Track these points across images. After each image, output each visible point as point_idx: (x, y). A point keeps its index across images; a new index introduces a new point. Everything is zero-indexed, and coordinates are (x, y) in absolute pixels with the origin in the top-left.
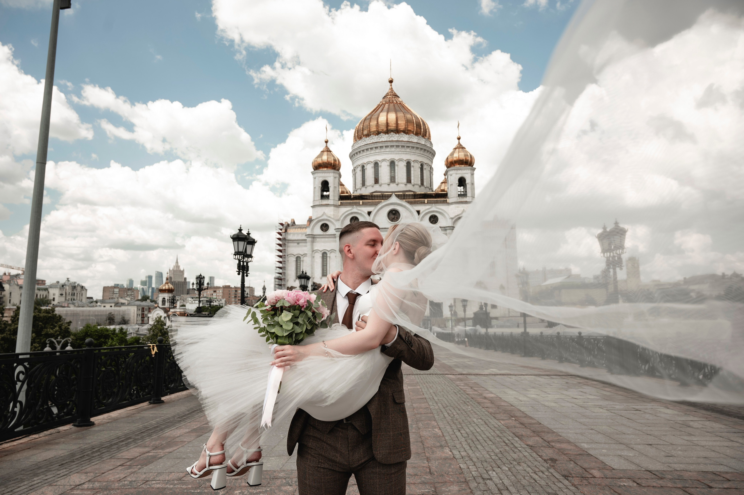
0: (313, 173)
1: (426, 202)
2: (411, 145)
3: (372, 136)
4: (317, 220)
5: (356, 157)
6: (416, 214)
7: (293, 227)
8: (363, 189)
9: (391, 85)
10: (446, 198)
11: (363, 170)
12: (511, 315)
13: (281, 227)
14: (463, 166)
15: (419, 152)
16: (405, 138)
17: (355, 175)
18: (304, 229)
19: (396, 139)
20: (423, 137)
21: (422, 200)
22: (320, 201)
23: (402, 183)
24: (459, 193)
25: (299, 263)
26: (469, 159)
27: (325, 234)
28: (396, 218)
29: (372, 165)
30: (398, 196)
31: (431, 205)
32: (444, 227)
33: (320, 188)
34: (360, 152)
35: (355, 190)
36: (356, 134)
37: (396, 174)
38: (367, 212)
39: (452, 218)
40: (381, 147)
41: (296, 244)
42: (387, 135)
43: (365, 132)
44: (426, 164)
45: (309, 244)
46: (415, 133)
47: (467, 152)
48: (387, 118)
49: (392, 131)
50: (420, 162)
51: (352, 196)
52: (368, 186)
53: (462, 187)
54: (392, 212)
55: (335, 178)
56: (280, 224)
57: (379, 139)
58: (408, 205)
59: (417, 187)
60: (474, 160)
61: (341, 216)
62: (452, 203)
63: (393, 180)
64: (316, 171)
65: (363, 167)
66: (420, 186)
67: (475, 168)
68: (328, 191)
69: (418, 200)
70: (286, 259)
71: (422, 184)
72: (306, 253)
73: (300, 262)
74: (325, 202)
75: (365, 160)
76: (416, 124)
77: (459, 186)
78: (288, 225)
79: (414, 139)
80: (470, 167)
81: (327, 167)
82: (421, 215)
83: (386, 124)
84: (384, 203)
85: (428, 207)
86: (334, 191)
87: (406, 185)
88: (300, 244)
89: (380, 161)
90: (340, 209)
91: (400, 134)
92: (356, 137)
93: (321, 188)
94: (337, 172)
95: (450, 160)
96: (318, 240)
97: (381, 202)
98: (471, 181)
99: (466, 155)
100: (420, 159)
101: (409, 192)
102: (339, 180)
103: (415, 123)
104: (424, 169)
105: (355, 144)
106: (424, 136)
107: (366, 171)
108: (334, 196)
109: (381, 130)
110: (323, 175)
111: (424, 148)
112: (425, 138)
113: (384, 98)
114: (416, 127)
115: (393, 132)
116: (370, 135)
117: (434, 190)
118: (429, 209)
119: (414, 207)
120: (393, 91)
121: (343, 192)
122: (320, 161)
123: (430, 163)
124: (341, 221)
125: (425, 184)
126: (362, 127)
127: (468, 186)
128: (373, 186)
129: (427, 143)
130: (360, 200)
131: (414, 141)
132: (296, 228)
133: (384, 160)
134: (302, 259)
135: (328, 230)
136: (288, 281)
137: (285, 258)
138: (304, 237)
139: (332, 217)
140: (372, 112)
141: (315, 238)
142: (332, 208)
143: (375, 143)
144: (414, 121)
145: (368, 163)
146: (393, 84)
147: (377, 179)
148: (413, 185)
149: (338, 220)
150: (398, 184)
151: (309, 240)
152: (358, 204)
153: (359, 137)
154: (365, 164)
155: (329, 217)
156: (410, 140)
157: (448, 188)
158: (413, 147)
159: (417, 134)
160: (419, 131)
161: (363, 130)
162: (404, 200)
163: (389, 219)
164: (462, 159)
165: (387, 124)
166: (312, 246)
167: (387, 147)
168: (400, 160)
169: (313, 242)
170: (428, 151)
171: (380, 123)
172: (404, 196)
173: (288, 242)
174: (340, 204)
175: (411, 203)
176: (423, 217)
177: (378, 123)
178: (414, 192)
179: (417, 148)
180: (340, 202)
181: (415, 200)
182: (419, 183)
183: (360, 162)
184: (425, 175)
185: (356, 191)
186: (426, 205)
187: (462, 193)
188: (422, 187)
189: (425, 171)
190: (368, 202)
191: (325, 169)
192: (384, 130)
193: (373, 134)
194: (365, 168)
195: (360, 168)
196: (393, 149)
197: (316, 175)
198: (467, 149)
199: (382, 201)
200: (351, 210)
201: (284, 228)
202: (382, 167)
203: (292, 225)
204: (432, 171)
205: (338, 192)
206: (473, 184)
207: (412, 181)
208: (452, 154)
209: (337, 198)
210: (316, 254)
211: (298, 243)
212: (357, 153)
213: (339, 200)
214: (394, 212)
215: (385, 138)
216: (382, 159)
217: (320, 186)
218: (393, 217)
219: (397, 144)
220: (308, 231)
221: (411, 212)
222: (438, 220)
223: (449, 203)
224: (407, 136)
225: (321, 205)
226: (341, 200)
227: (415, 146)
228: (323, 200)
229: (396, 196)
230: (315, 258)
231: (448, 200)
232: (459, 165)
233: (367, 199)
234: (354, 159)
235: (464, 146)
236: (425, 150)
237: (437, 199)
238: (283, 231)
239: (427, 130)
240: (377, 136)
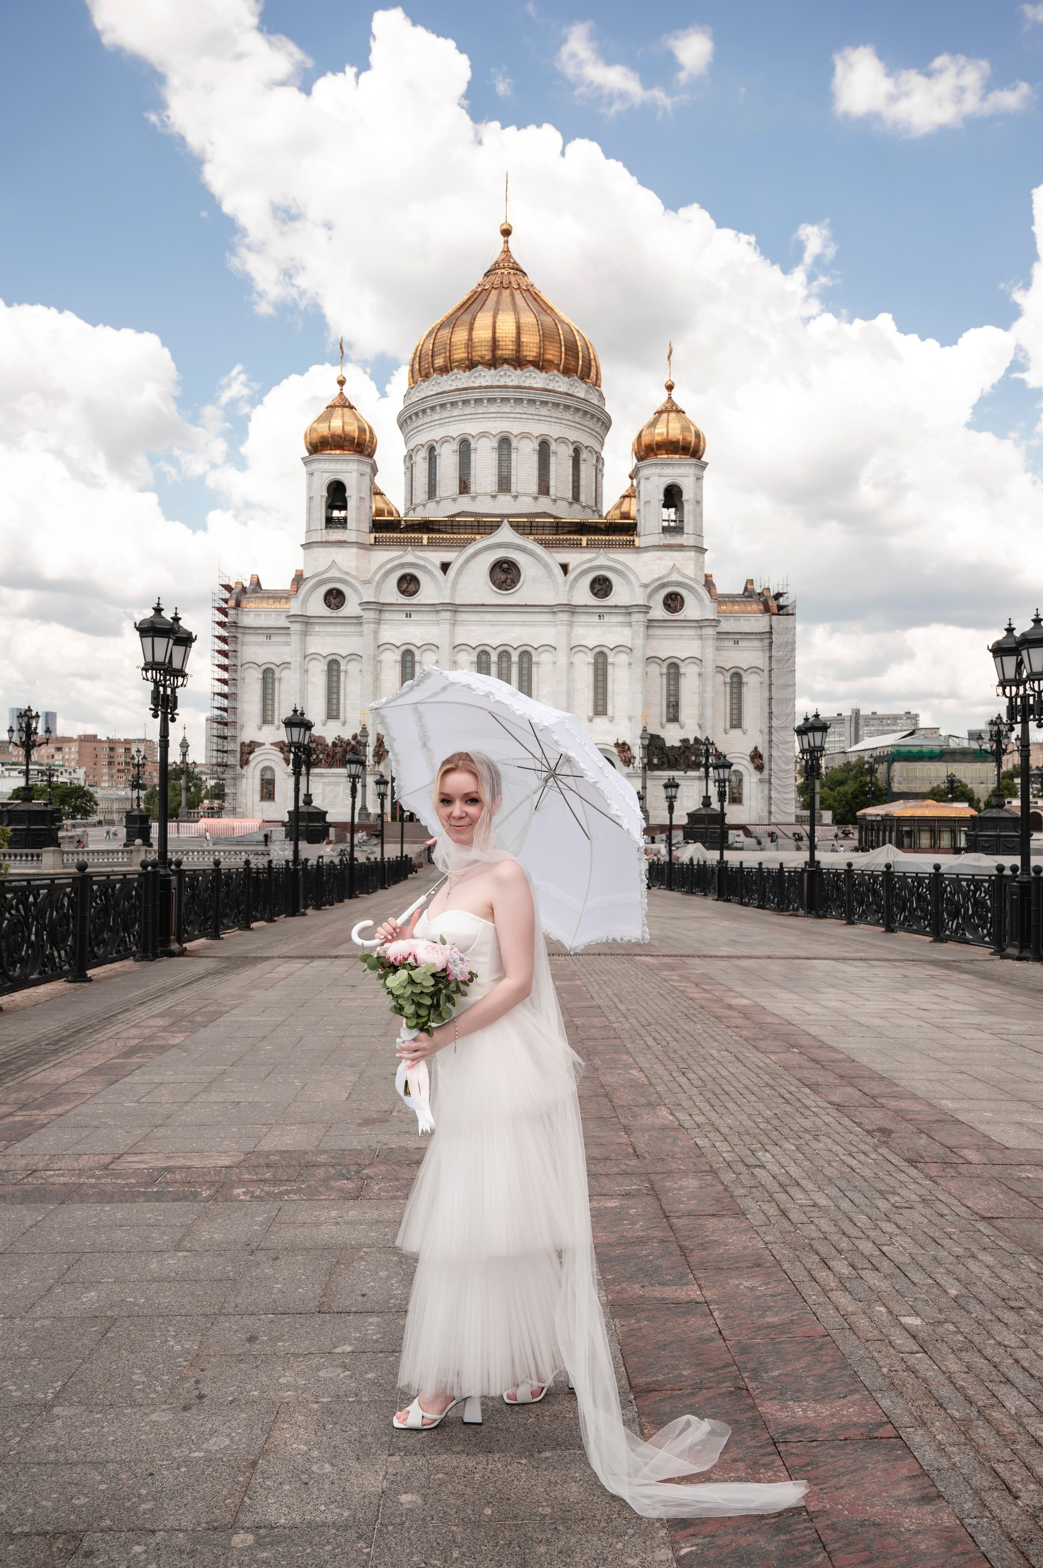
0: (306, 462)
1: (584, 544)
2: (551, 398)
3: (456, 371)
4: (315, 580)
5: (415, 425)
6: (559, 571)
7: (254, 595)
8: (432, 505)
9: (506, 242)
10: (632, 535)
11: (430, 459)
12: (773, 820)
13: (227, 595)
14: (677, 456)
15: (570, 418)
16: (538, 380)
17: (410, 469)
18: (283, 601)
19: (515, 383)
20: (582, 379)
21: (575, 537)
22: (324, 531)
23: (526, 494)
24: (666, 524)
25: (270, 686)
26: (693, 439)
27: (334, 615)
28: (509, 581)
29: (455, 446)
30: (516, 527)
31: (597, 550)
32: (626, 607)
33: (324, 500)
34: (424, 411)
35: (412, 506)
36: (417, 366)
37: (513, 472)
38: (438, 564)
39: (646, 586)
40: (478, 401)
41: (262, 639)
42: (493, 371)
43: (439, 362)
44: (586, 447)
45: (295, 639)
46: (561, 367)
47: (688, 421)
48: (494, 328)
49: (506, 361)
50: (573, 443)
51: (403, 523)
52: (442, 499)
53: (673, 510)
54: (501, 567)
55: (362, 475)
56: (222, 585)
57: (473, 379)
58: (539, 550)
59: (564, 504)
60: (704, 443)
61: (375, 573)
62: (647, 549)
63: (504, 487)
64: (315, 457)
65: (432, 449)
66: (571, 503)
67: (707, 464)
68: (344, 507)
69: (565, 537)
70: (239, 673)
71: (576, 497)
72: (288, 660)
73: (273, 684)
74: (336, 535)
75: (437, 434)
76: (565, 345)
77: (665, 506)
78: (244, 590)
79: (560, 384)
80: (694, 461)
81: (341, 447)
82: (571, 576)
83: (490, 344)
84: (482, 542)
85: (588, 555)
86: (358, 508)
87: (536, 498)
88: (274, 639)
89: (473, 437)
90: (373, 553)
91: (526, 370)
92: (416, 373)
93: (327, 499)
94: (368, 460)
95: (645, 440)
96: (317, 628)
97: (475, 540)
98: (696, 494)
99: (685, 428)
100: (574, 435)
101: (544, 517)
102: (372, 482)
103: (563, 343)
104: (581, 462)
105: (412, 391)
106: (584, 376)
107: (438, 460)
108: (359, 521)
109: (477, 358)
110: (333, 466)
111: (583, 407)
112: (586, 383)
113: (487, 275)
114: (566, 354)
115: (508, 364)
116: (452, 370)
117: (604, 515)
118: (591, 560)
119: (555, 555)
120: (511, 256)
121: (380, 512)
122: (323, 430)
123: (597, 447)
124: (374, 584)
125: (583, 497)
126: (431, 347)
127: (688, 508)
128: (454, 500)
129: (592, 396)
130: (423, 533)
131: (559, 389)
132: (262, 598)
133: (483, 435)
134: (277, 675)
135: (342, 605)
136: (242, 727)
137: (236, 671)
138: (283, 622)
139: (354, 573)
140: (459, 309)
141: (311, 623)
142: (354, 550)
143: (464, 389)
144: (562, 337)
145: (445, 440)
146: (510, 238)
147: (465, 483)
148: (555, 501)
149: (368, 582)
150: (516, 497)
151: (296, 627)
152: (418, 544)
153: (423, 373)
154: (437, 442)
155: (347, 573)
156: (550, 387)
157: (638, 511)
158: (556, 405)
159: (567, 372)
160: (573, 363)
161: (432, 356)
162: (532, 537)
163: (494, 584)
164: (674, 440)
165: (495, 343)
166: (304, 643)
167: (491, 400)
168: (525, 436)
169: (305, 634)
170: (593, 416)
171: (475, 340)
172: (531, 526)
173: (243, 633)
174: (372, 542)
175: (546, 545)
176: (576, 580)
177: (470, 339)
178: (555, 518)
179: (567, 407)
180: (373, 535)
181: (558, 537)
182: (569, 495)
183: (424, 437)
184: (583, 475)
185: (414, 509)
186: (584, 550)
187: (672, 524)
188: (576, 507)
189: (583, 467)
190: (443, 539)
191: (338, 452)
192: (487, 358)
193: (458, 367)
194: (436, 453)
195: (423, 453)
196: (506, 408)
197: (315, 466)
198: (688, 415)
199: (478, 537)
200: (401, 557)
201: (234, 596)
202: (478, 452)
203: (254, 591)
204: (600, 466)
205: (368, 512)
206: (699, 502)
207: (552, 491)
208: (653, 424)
209: (366, 526)
210: (313, 663)
211: (269, 636)
212: (416, 414)
213: (371, 532)
214: (505, 566)
215: (487, 378)
216: (479, 431)
217: (325, 494)
218: (503, 577)
219: (518, 395)
220: (294, 607)
221: (546, 566)
222: (611, 590)
223: (639, 548)
224: (543, 375)
225: (327, 542)
226: (377, 532)
227: (562, 401)
228: (331, 531)
229: (512, 525)
230: (310, 673)
231: (636, 539)
232: (667, 454)
233: (439, 531)
234: (410, 428)
235: (681, 406)
236: (586, 413)
237: (611, 538)
238: (232, 603)
239: (593, 363)
240: (467, 373)
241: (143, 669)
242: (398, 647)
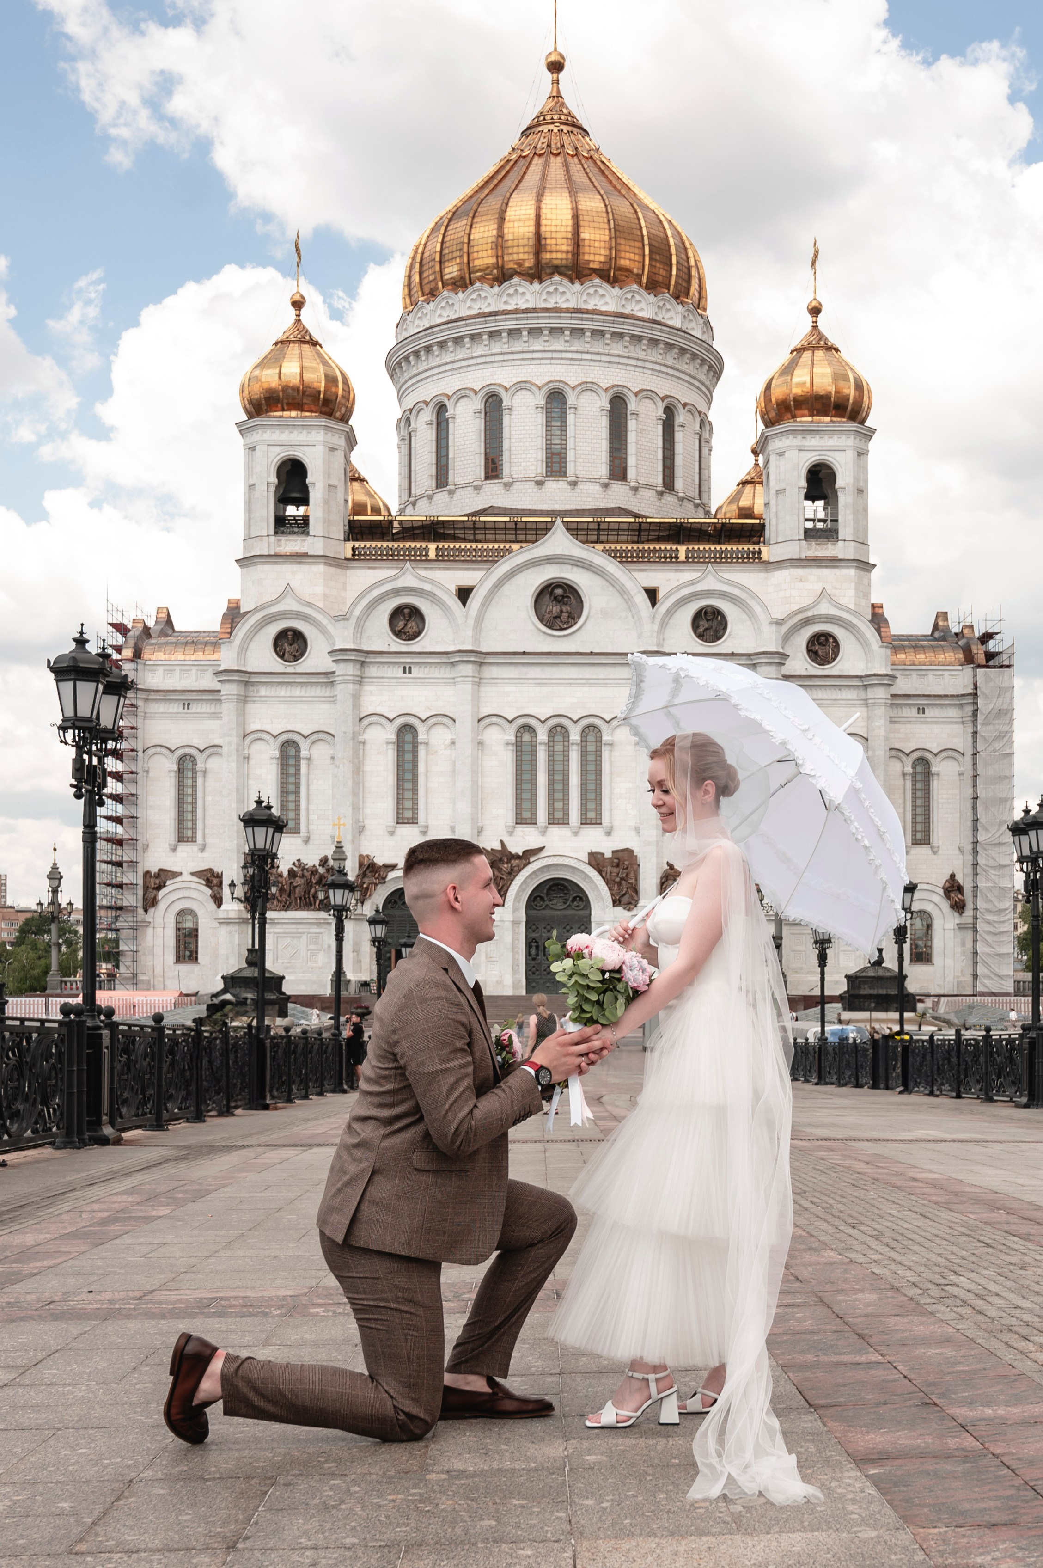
0: (243, 429)
1: (682, 556)
2: (627, 328)
3: (478, 285)
4: (259, 616)
5: (414, 371)
6: (642, 600)
7: (163, 640)
8: (441, 497)
9: (556, 82)
10: (758, 543)
11: (438, 424)
12: (980, 988)
13: (119, 640)
14: (828, 419)
15: (659, 358)
16: (607, 299)
17: (407, 441)
18: (209, 649)
19: (571, 305)
20: (677, 297)
21: (668, 547)
22: (273, 539)
23: (590, 480)
24: (809, 525)
25: (189, 782)
26: (852, 392)
27: (290, 670)
28: (565, 616)
29: (478, 403)
30: (575, 530)
31: (703, 567)
32: (748, 656)
33: (272, 489)
34: (428, 349)
35: (410, 498)
36: (416, 278)
37: (570, 444)
38: (453, 589)
39: (779, 622)
40: (514, 333)
41: (176, 708)
42: (536, 286)
43: (452, 271)
44: (685, 405)
45: (228, 708)
46: (644, 279)
47: (843, 364)
48: (538, 217)
49: (557, 270)
50: (663, 399)
51: (396, 524)
52: (458, 487)
53: (820, 503)
54: (551, 593)
55: (332, 449)
56: (113, 625)
57: (505, 298)
58: (612, 567)
59: (651, 494)
60: (870, 398)
61: (355, 603)
62: (780, 564)
63: (556, 467)
64: (257, 421)
65: (441, 409)
66: (661, 494)
67: (873, 431)
68: (304, 500)
69: (652, 546)
70: (140, 763)
71: (669, 484)
72: (216, 742)
73: (194, 779)
74: (292, 544)
75: (449, 384)
76: (650, 245)
77: (808, 497)
78: (146, 631)
79: (643, 305)
80: (853, 426)
81: (298, 406)
82: (663, 607)
83: (532, 242)
84: (521, 554)
85: (688, 575)
86: (326, 502)
87: (606, 486)
88: (194, 708)
89: (506, 389)
90: (349, 572)
91: (588, 284)
92: (416, 289)
93: (277, 487)
94: (341, 426)
95: (777, 393)
96: (263, 691)
97: (510, 551)
98: (856, 479)
99: (839, 376)
100: (665, 387)
101: (619, 516)
102: (348, 462)
103: (646, 241)
104: (677, 428)
105: (409, 318)
106: (680, 294)
107: (451, 426)
108: (327, 522)
109: (511, 265)
110: (285, 436)
111: (679, 341)
112: (683, 303)
113: (525, 133)
114: (651, 259)
115: (560, 274)
116: (472, 284)
117: (713, 512)
118: (693, 583)
119: (636, 574)
120: (563, 104)
121: (359, 509)
122: (270, 378)
123: (701, 406)
124: (353, 621)
125: (679, 484)
126: (438, 249)
127: (844, 499)
128: (477, 488)
129: (693, 325)
130: (429, 541)
131: (640, 314)
132: (176, 644)
133: (522, 386)
134: (200, 766)
135: (302, 655)
136: (146, 847)
137: (135, 759)
138: (209, 682)
139: (321, 605)
140: (482, 188)
141: (253, 684)
142: (320, 568)
143: (491, 314)
144: (645, 232)
145: (461, 395)
146: (562, 75)
147: (493, 462)
148: (635, 489)
149: (343, 618)
150: (574, 484)
151: (229, 690)
152: (421, 558)
153: (427, 289)
154: (449, 398)
155: (309, 605)
156: (627, 311)
157: (767, 505)
158: (637, 339)
159: (653, 286)
160: (662, 272)
161: (441, 262)
162: (600, 547)
163: (541, 620)
164: (822, 393)
165: (539, 242)
166: (242, 715)
167: (534, 332)
168: (588, 387)
169: (244, 700)
170: (694, 356)
171: (508, 236)
172: (599, 530)
173: (146, 700)
174: (349, 554)
175: (623, 558)
176: (670, 613)
177: (500, 235)
178: (636, 516)
179: (654, 342)
180: (350, 545)
181: (641, 546)
182: (659, 480)
183: (428, 391)
184: (679, 448)
185: (414, 504)
186: (681, 567)
187: (820, 525)
188: (669, 498)
189: (679, 436)
190: (460, 550)
191: (293, 414)
192: (527, 265)
193: (481, 279)
194: (448, 415)
195: (428, 415)
196: (558, 344)
197: (257, 436)
198: (844, 354)
199: (515, 547)
200: (394, 578)
201: (131, 642)
202: (514, 413)
203: (163, 634)
204: (706, 435)
205: (342, 508)
206: (861, 491)
207: (631, 474)
208: (788, 370)
209: (339, 530)
210: (258, 746)
211: (187, 705)
212: (416, 354)
213: (347, 539)
214: (559, 592)
215: (528, 296)
216: (515, 380)
217: (274, 480)
218: (556, 609)
219: (576, 323)
220: (227, 658)
221: (623, 592)
222: (725, 629)
223: (768, 563)
224: (616, 291)
225: (277, 556)
226: (355, 540)
227: (646, 332)
228: (283, 538)
229: (568, 527)
230: (252, 762)
231: (764, 549)
232: (812, 415)
233: (454, 538)
234: (406, 376)
235: (833, 339)
236: (683, 351)
237: (724, 547)
238: (128, 653)
239: (694, 272)
240: (496, 289)
241: (60, 728)
242: (391, 721)
